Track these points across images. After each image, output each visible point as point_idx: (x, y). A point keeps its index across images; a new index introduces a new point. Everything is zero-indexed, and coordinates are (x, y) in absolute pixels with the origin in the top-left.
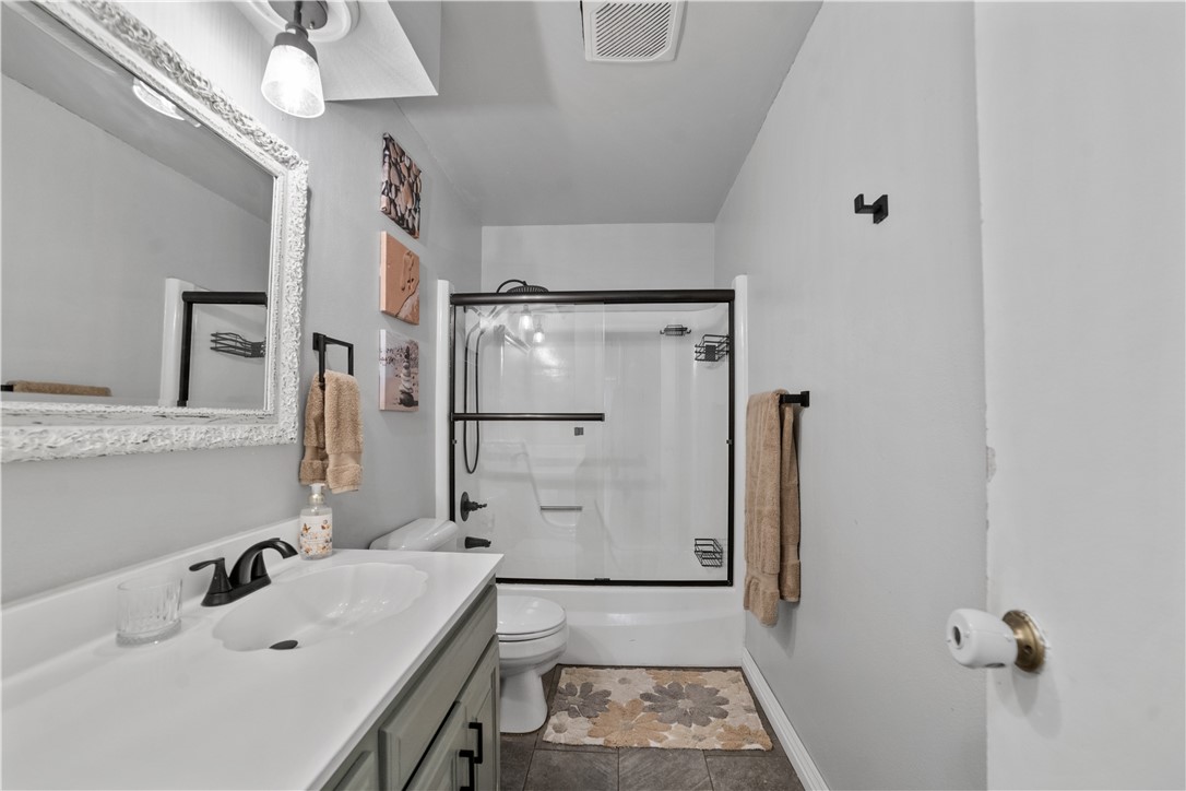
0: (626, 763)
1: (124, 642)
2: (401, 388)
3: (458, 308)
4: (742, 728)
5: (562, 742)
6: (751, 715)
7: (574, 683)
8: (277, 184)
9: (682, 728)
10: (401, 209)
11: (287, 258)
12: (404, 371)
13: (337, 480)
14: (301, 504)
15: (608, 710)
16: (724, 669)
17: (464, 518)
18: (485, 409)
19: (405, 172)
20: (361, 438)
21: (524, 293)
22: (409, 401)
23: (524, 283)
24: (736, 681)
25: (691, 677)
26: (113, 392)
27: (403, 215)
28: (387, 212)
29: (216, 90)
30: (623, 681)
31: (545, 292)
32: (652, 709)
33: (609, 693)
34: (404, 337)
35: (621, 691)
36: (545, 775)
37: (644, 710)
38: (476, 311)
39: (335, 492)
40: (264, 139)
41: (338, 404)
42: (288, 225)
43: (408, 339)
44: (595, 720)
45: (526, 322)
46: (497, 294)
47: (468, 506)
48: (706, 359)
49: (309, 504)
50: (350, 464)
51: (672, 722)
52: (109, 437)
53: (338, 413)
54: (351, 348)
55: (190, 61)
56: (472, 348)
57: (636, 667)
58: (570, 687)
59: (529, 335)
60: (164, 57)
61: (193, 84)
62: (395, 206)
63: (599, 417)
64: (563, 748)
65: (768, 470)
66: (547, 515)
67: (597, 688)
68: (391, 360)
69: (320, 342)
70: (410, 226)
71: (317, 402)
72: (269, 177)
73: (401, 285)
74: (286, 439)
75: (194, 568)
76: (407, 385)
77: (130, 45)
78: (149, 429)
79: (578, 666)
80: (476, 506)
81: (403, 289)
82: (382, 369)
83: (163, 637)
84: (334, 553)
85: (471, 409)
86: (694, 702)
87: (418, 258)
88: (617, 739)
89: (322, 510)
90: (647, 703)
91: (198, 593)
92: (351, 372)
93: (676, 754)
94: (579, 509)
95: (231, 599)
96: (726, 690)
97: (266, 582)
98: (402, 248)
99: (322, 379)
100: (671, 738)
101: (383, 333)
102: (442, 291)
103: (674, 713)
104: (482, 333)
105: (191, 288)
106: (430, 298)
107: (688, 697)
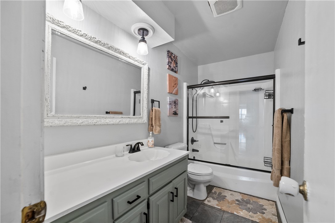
0: (225, 215)
1: (117, 156)
2: (173, 110)
3: (189, 89)
4: (269, 219)
5: (209, 205)
6: (274, 217)
7: (216, 191)
8: (142, 69)
9: (246, 212)
10: (172, 67)
11: (144, 84)
12: (174, 106)
13: (155, 131)
14: (148, 136)
15: (224, 201)
16: (269, 200)
17: (192, 144)
18: (199, 115)
19: (173, 58)
20: (161, 122)
21: (208, 83)
22: (175, 114)
23: (208, 80)
24: (273, 205)
25: (255, 199)
26: (123, 113)
27: (173, 69)
28: (169, 69)
29: (130, 55)
30: (231, 194)
31: (215, 82)
32: (238, 204)
33: (226, 197)
34: (174, 98)
35: (229, 197)
36: (202, 211)
37: (235, 204)
38: (195, 89)
39: (155, 134)
40: (139, 61)
41: (155, 115)
42: (145, 77)
43: (175, 98)
44: (220, 202)
45: (212, 90)
46: (201, 84)
47: (193, 141)
48: (269, 98)
49: (149, 136)
50: (158, 128)
51: (243, 209)
52: (114, 121)
53: (155, 117)
54: (159, 102)
55: (125, 51)
56: (195, 99)
57: (237, 192)
58: (215, 193)
59: (215, 94)
60: (121, 52)
61: (126, 55)
62: (171, 67)
63: (228, 117)
64: (209, 206)
65: (277, 135)
66: (216, 145)
67: (223, 194)
68: (170, 104)
69: (153, 101)
70: (175, 71)
71: (151, 114)
72: (140, 68)
73: (173, 86)
74: (145, 122)
75: (127, 146)
76: (175, 110)
77: (117, 53)
78: (120, 120)
79: (219, 188)
80: (195, 141)
81: (173, 87)
82: (168, 106)
83: (122, 156)
84: (154, 147)
85: (194, 115)
86: (253, 206)
87: (177, 78)
88: (224, 208)
89: (152, 138)
90: (237, 202)
91: (128, 151)
92: (159, 108)
93: (242, 218)
94: (225, 144)
95: (133, 152)
96: (267, 207)
97: (139, 150)
98: (173, 76)
99: (152, 109)
100: (242, 213)
101: (168, 98)
102: (185, 85)
103: (245, 207)
104: (198, 95)
105: (135, 90)
106: (182, 88)
107: (252, 204)
